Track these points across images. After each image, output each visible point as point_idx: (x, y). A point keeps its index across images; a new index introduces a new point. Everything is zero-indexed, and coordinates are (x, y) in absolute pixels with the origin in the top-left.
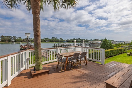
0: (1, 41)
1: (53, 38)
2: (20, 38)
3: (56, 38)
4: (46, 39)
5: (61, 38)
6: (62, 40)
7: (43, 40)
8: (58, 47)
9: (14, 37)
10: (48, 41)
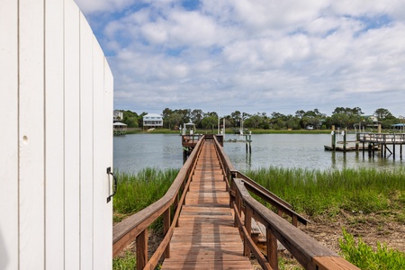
0: (163, 127)
1: (338, 110)
2: (215, 113)
3: (355, 111)
4: (306, 114)
5: (380, 111)
6: (390, 117)
7: (295, 119)
8: (356, 149)
9: (195, 111)
10: (315, 125)
